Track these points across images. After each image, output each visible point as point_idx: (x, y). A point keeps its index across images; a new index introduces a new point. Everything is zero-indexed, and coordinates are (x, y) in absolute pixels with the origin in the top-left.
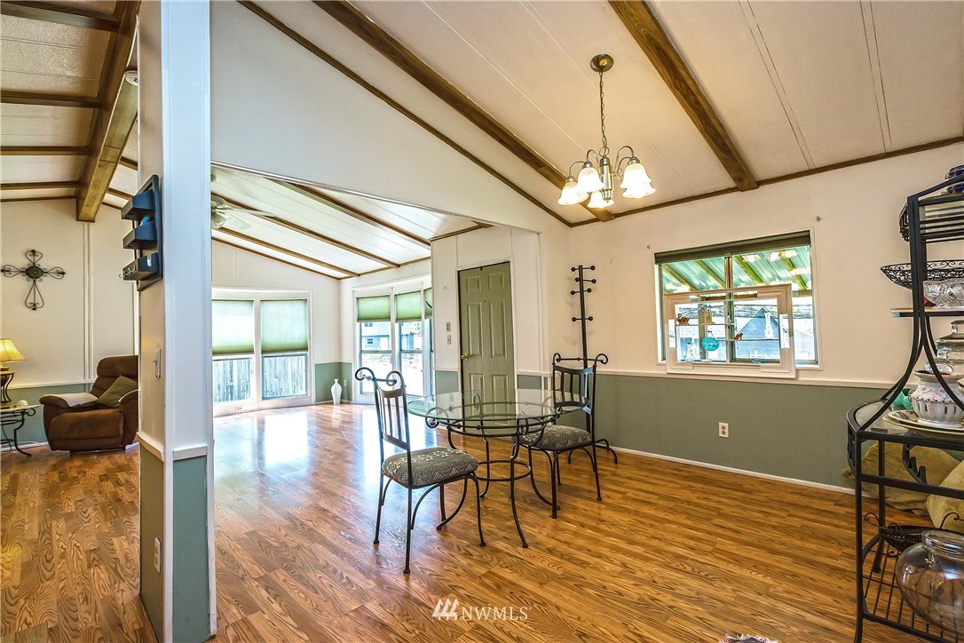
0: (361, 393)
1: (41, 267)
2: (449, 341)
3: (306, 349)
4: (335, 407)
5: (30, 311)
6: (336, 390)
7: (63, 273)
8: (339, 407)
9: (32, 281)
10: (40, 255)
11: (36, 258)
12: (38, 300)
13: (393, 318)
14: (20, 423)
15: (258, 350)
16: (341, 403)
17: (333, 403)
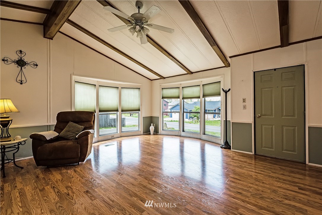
0: (163, 130)
1: (25, 60)
2: (245, 107)
3: (139, 110)
4: (151, 136)
5: (19, 84)
6: (152, 128)
7: (37, 65)
8: (153, 136)
9: (20, 67)
10: (24, 54)
11: (22, 55)
12: (23, 79)
13: (181, 97)
14: (17, 150)
15: (120, 110)
16: (154, 134)
17: (150, 134)
